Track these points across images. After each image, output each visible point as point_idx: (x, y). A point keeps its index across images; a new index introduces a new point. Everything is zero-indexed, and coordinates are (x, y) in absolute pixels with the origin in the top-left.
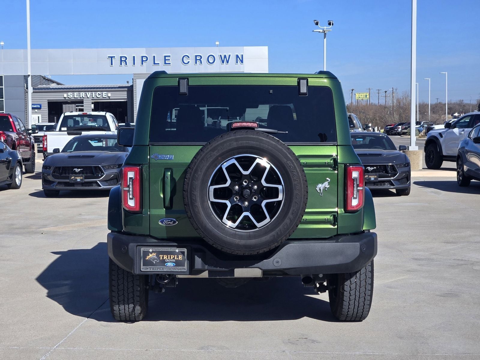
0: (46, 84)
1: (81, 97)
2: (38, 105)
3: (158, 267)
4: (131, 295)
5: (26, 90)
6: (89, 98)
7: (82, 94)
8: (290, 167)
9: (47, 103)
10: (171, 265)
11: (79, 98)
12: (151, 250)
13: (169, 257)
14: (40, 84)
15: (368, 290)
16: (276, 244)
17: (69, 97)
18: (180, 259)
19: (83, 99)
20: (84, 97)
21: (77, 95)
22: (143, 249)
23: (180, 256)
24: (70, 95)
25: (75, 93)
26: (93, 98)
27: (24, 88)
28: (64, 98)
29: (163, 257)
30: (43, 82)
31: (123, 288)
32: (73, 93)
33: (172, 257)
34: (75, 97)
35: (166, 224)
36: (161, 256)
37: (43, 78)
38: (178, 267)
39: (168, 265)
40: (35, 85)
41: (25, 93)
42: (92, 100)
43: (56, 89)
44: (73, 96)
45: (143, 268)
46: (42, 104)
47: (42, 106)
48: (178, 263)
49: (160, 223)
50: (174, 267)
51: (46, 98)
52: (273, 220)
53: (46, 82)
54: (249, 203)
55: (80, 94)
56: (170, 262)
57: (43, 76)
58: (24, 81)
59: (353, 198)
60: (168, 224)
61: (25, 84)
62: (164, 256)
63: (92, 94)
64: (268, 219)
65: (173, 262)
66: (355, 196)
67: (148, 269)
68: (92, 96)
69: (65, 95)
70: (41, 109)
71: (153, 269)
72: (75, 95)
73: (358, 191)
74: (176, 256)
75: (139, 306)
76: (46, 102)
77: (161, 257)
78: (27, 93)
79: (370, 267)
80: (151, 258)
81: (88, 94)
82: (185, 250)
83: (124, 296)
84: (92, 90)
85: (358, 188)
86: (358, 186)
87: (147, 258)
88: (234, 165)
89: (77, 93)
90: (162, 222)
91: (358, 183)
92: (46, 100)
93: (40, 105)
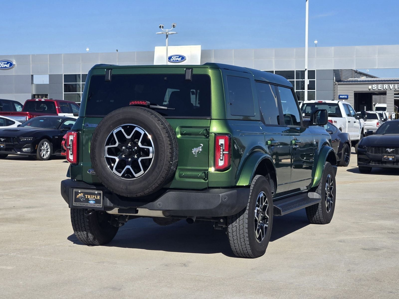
0: (358, 77)
1: (384, 88)
2: (345, 95)
3: (84, 203)
4: (83, 225)
5: (335, 83)
6: (392, 90)
7: (386, 86)
8: (157, 133)
9: (354, 94)
10: (92, 202)
11: (383, 90)
12: (80, 191)
13: (91, 197)
14: (352, 77)
15: (246, 233)
16: (148, 190)
17: (373, 88)
18: (98, 198)
19: (386, 90)
20: (387, 88)
21: (381, 87)
22: (74, 190)
23: (98, 196)
24: (374, 87)
25: (379, 85)
26: (396, 89)
27: (334, 81)
28: (369, 89)
29: (87, 197)
30: (355, 75)
31: (77, 219)
32: (377, 85)
33: (93, 197)
34: (379, 88)
35: (91, 173)
36: (86, 195)
37: (355, 72)
38: (96, 204)
39: (90, 203)
40: (346, 78)
41: (335, 85)
42: (395, 91)
43: (366, 81)
44: (377, 88)
45: (74, 204)
46: (349, 95)
47: (349, 96)
48: (97, 201)
49: (88, 172)
50: (94, 204)
51: (353, 90)
52: (146, 172)
53: (357, 75)
54: (131, 159)
55: (384, 86)
56: (92, 200)
57: (355, 70)
58: (334, 74)
59: (219, 160)
60: (93, 173)
61: (335, 77)
62: (89, 196)
63: (394, 86)
64: (142, 172)
65: (93, 200)
66: (221, 158)
67: (77, 204)
68: (394, 88)
69: (370, 87)
70: (348, 100)
71: (81, 204)
72: (379, 87)
73: (223, 154)
74: (96, 196)
75: (91, 233)
76: (352, 93)
77: (86, 197)
78: (336, 85)
79: (247, 215)
80: (80, 197)
81: (391, 86)
82: (101, 192)
83: (79, 225)
84: (395, 82)
85: (224, 152)
86: (223, 151)
87: (77, 197)
88: (121, 131)
89: (381, 85)
90: (89, 171)
91: (224, 149)
92: (352, 91)
93: (347, 96)
